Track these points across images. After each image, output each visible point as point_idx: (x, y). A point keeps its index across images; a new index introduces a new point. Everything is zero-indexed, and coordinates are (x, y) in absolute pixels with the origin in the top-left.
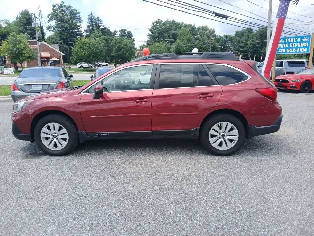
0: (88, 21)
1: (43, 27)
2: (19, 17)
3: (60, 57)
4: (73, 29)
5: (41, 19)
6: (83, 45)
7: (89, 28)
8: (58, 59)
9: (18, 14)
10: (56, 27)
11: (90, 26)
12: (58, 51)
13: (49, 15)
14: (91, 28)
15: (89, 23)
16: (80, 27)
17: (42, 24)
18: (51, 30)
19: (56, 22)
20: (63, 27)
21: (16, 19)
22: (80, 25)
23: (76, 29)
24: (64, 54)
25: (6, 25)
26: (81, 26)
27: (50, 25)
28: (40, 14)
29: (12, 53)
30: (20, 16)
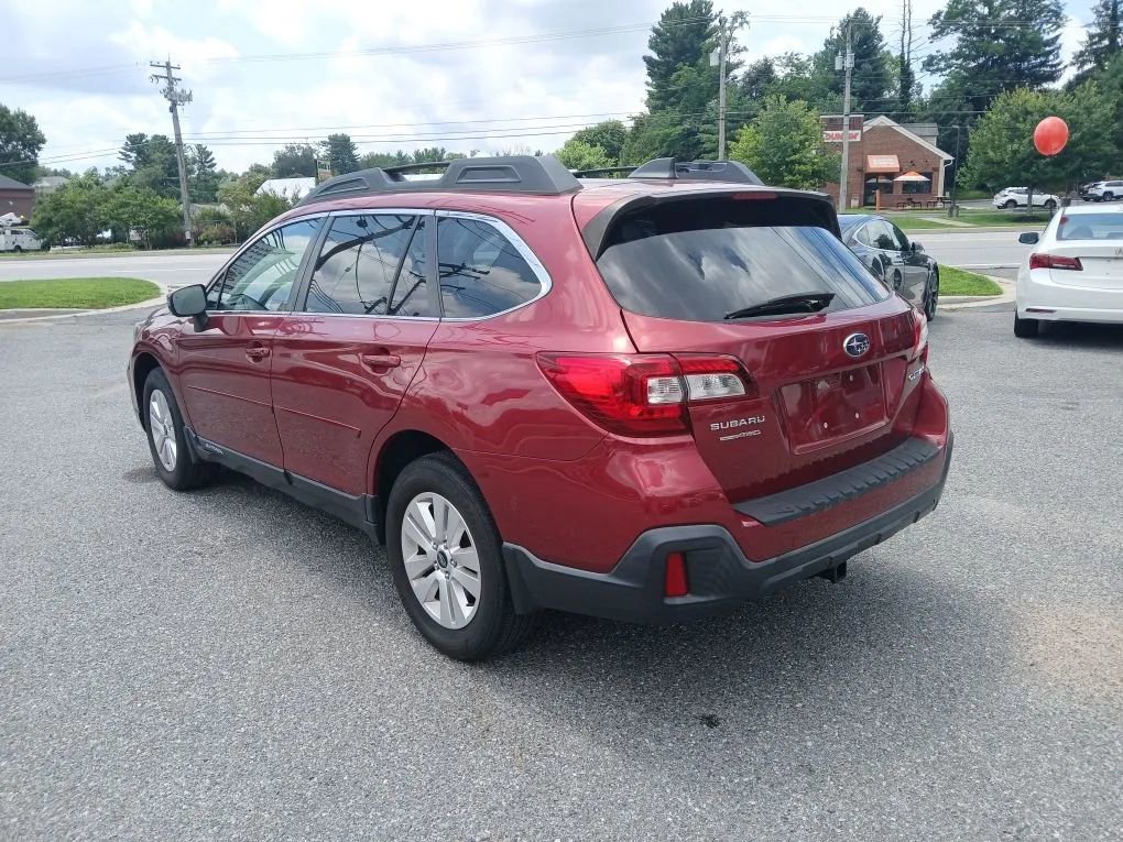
0: (1095, 16)
1: (908, 65)
2: (835, 37)
3: (937, 170)
4: (1025, 57)
5: (907, 33)
6: (1015, 118)
7: (1100, 41)
8: (923, 178)
9: (833, 29)
10: (955, 56)
11: (1102, 37)
12: (931, 146)
13: (937, 16)
14: (1106, 42)
15: (1099, 24)
16: (1057, 45)
17: (909, 53)
18: (938, 70)
19: (960, 39)
20: (984, 54)
21: (825, 45)
22: (1057, 37)
23: (1039, 56)
24: (951, 158)
25: (788, 70)
26: (1059, 41)
27: (934, 54)
28: (907, 17)
29: (763, 163)
30: (840, 33)
